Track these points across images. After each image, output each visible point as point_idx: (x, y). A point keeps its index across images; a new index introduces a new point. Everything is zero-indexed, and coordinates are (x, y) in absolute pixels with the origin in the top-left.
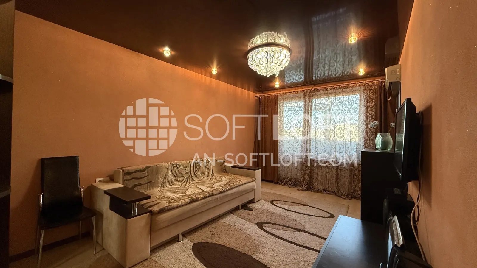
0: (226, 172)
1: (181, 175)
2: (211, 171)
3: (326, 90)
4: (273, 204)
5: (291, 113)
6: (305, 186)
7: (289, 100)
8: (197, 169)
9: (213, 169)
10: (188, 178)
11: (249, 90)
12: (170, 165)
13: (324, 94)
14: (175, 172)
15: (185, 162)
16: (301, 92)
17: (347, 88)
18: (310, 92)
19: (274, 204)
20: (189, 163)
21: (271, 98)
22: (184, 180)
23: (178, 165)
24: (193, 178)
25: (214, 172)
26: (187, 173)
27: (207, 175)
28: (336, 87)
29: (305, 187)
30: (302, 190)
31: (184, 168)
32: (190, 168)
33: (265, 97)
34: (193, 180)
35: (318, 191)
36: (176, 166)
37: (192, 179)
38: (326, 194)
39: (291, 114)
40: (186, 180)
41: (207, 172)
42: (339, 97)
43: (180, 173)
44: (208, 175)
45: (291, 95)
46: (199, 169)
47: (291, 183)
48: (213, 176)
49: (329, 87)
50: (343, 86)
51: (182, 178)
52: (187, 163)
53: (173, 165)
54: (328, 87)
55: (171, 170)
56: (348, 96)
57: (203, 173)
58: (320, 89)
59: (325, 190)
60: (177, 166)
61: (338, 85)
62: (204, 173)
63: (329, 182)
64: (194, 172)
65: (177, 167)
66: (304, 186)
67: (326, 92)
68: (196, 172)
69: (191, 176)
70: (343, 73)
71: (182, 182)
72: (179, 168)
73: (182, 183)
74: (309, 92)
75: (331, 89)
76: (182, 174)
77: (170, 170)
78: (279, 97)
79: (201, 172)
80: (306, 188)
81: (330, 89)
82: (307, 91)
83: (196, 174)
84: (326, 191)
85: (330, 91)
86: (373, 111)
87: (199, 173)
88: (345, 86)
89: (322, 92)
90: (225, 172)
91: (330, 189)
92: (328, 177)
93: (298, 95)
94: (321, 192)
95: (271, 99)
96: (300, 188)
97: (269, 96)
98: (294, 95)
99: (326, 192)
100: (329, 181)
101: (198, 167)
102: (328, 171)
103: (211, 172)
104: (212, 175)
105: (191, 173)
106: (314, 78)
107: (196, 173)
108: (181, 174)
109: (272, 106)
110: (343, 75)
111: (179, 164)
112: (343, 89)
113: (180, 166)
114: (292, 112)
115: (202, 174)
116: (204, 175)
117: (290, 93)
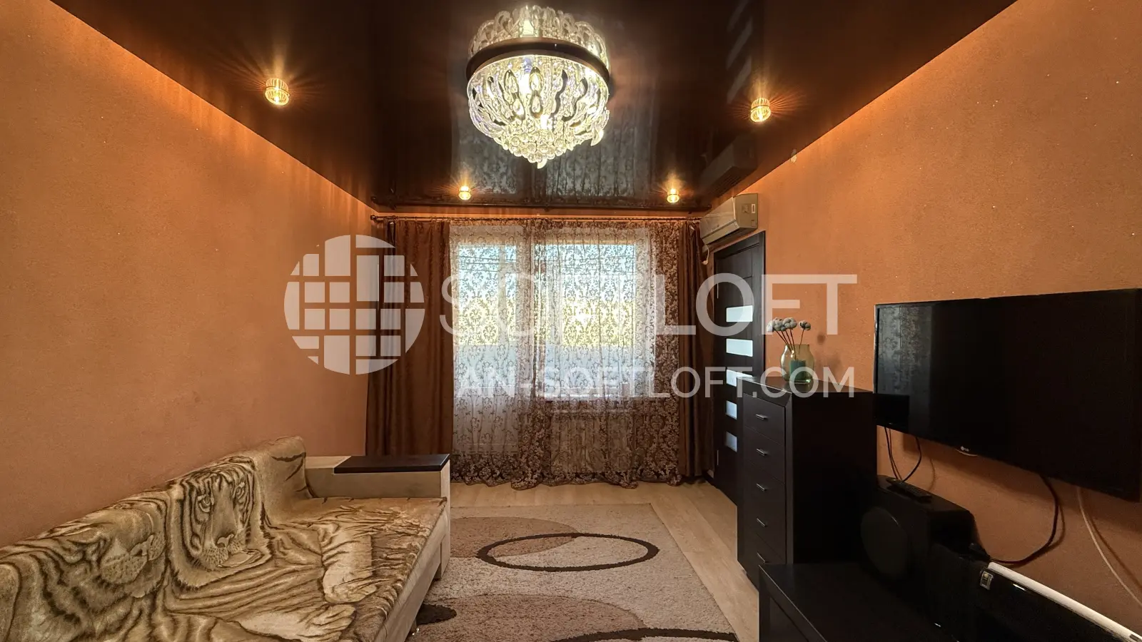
0: (314, 496)
1: (111, 596)
2: (259, 509)
3: (579, 226)
4: (492, 561)
5: (487, 278)
6: (533, 474)
7: (481, 240)
8: (198, 528)
9: (266, 497)
10: (153, 595)
11: (355, 194)
12: (34, 566)
13: (574, 236)
14: (76, 592)
15: (134, 516)
16: (516, 222)
17: (624, 227)
18: (539, 227)
19: (498, 559)
20: (157, 512)
21: (427, 226)
22: (135, 612)
23: (90, 550)
24: (180, 578)
25: (268, 513)
26: (147, 569)
27: (243, 537)
28: (601, 222)
29: (536, 476)
30: (528, 487)
31: (129, 550)
32: (161, 536)
33: (406, 223)
34: (182, 588)
35: (564, 481)
36: (84, 559)
37: (178, 584)
38: (583, 484)
39: (487, 281)
40: (146, 604)
41: (243, 523)
42: (606, 246)
43: (109, 585)
44: (248, 535)
45: (487, 228)
46: (205, 526)
47: (493, 472)
48: (268, 530)
49: (587, 219)
50: (615, 221)
51: (121, 610)
52: (145, 518)
53: (58, 561)
54: (583, 219)
55: (47, 595)
56: (625, 246)
57: (226, 536)
58: (565, 222)
59: (577, 475)
60: (84, 553)
61: (606, 219)
62: (233, 533)
63: (586, 453)
64: (184, 545)
65: (89, 562)
66: (530, 475)
67: (578, 230)
68: (196, 541)
69: (173, 571)
70: (616, 189)
71: (119, 629)
72: (99, 561)
73: (122, 633)
74: (537, 225)
75: (589, 225)
76: (123, 585)
77: (37, 598)
78: (453, 229)
79: (216, 534)
80: (536, 479)
81: (586, 224)
82: (533, 223)
83: (194, 552)
84: (581, 476)
85: (587, 230)
86: (674, 285)
87: (210, 543)
88: (620, 223)
89: (567, 230)
90: (308, 498)
91: (590, 469)
92: (584, 439)
93: (506, 229)
94: (569, 482)
95: (426, 231)
96: (522, 483)
97: (421, 223)
98: (497, 227)
99: (580, 478)
100: (587, 451)
101: (201, 519)
102: (583, 426)
103: (259, 517)
104: (262, 528)
105: (168, 562)
106: (549, 192)
107: (197, 548)
108: (117, 587)
109: (431, 254)
110: (616, 195)
111: (100, 538)
112: (616, 229)
113: (104, 546)
114: (490, 275)
115: (222, 540)
116: (230, 541)
117: (484, 222)
